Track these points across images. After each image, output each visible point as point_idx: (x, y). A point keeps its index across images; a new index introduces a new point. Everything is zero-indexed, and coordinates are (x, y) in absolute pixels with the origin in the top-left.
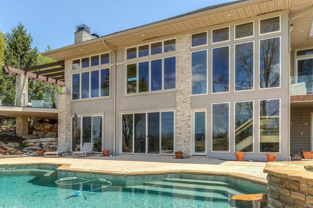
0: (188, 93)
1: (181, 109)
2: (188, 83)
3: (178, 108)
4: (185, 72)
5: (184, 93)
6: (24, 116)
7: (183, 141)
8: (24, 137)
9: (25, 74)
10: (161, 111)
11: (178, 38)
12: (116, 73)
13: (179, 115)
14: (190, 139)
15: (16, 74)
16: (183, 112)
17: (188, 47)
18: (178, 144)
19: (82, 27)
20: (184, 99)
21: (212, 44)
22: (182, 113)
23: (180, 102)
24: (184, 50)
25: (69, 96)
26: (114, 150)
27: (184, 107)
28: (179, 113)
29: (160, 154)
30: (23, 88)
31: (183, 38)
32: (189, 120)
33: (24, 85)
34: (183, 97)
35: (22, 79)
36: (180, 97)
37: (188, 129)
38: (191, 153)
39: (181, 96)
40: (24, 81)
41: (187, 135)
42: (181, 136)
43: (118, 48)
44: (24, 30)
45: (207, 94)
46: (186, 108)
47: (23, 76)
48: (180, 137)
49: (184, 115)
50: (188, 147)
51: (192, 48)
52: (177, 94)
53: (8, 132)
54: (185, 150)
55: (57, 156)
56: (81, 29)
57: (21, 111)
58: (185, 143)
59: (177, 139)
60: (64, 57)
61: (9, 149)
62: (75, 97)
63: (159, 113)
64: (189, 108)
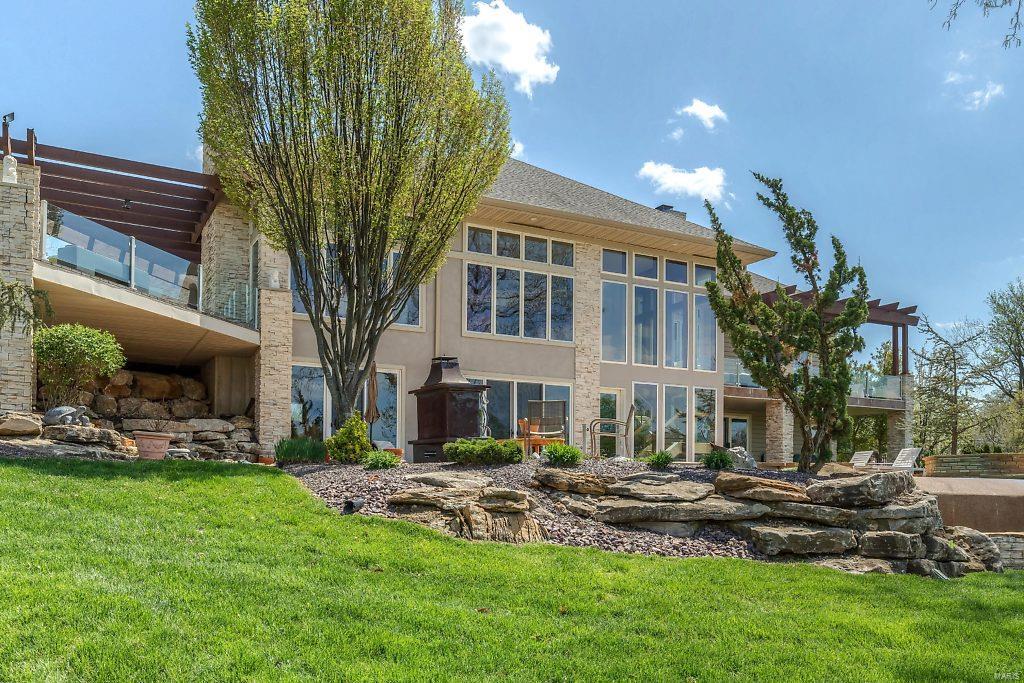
0: (596, 355)
2: (597, 337)
4: (590, 315)
5: (589, 354)
10: (545, 382)
11: (579, 244)
13: (581, 395)
17: (596, 269)
20: (589, 366)
21: (633, 277)
22: (585, 391)
23: (582, 370)
28: (579, 392)
31: (589, 249)
32: (597, 406)
39: (585, 359)
45: (626, 363)
46: (592, 384)
51: (602, 272)
52: (577, 352)
63: (541, 385)
64: (597, 383)
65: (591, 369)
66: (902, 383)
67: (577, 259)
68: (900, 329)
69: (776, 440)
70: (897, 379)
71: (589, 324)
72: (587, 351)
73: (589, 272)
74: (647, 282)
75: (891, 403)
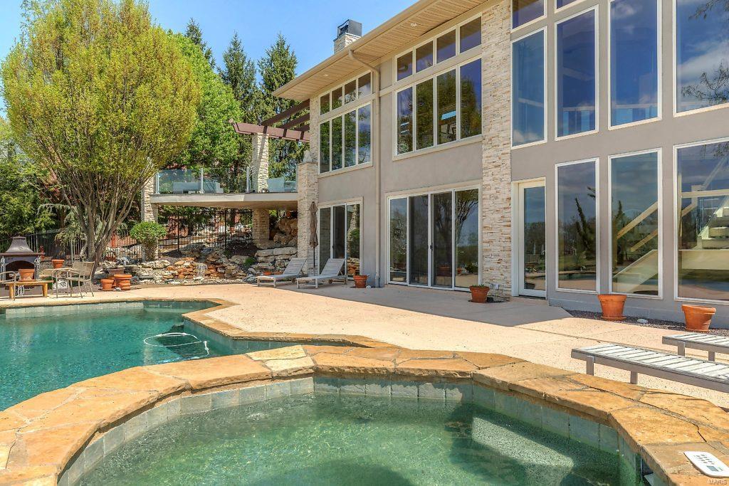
0: (506, 142)
1: (492, 182)
2: (506, 119)
4: (498, 93)
6: (263, 208)
7: (496, 259)
8: (259, 245)
9: (265, 132)
10: (454, 189)
11: (485, 13)
12: (380, 113)
13: (488, 196)
14: (509, 256)
15: (252, 134)
16: (496, 188)
17: (505, 31)
18: (488, 266)
19: (344, 25)
20: (497, 159)
21: (555, 12)
22: (493, 191)
24: (496, 40)
25: (314, 167)
26: (377, 275)
27: (497, 177)
28: (487, 193)
29: (453, 288)
30: (261, 158)
31: (495, 11)
32: (508, 208)
33: (261, 152)
34: (496, 153)
35: (259, 141)
36: (489, 155)
37: (505, 230)
38: (512, 289)
39: (492, 152)
40: (263, 145)
41: (504, 245)
42: (491, 247)
43: (384, 60)
44: (285, 47)
45: (545, 140)
46: (501, 180)
47: (260, 137)
48: (490, 250)
49: (497, 198)
50: (506, 274)
51: (513, 31)
52: (483, 146)
53: (243, 237)
54: (501, 283)
55: (273, 284)
56: (344, 29)
57: (242, 200)
58: (500, 265)
59: (485, 254)
60: (309, 93)
61: (228, 268)
62: (324, 168)
64: (507, 178)
65: (500, 162)
72: (495, 141)
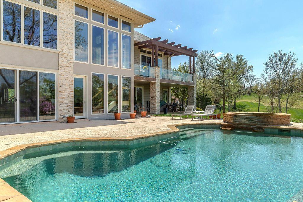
0: (71, 58)
1: (64, 73)
2: (72, 49)
3: (61, 71)
5: (67, 57)
10: (39, 71)
14: (73, 104)
20: (67, 64)
21: (92, 21)
22: (65, 76)
23: (63, 65)
28: (62, 77)
29: (39, 121)
32: (72, 84)
34: (66, 61)
37: (71, 93)
39: (64, 59)
41: (70, 99)
45: (88, 63)
46: (69, 73)
48: (63, 101)
50: (71, 111)
51: (75, 16)
52: (59, 56)
58: (68, 107)
59: (60, 103)
63: (37, 73)
64: (72, 73)
65: (68, 65)
66: (193, 77)
67: (59, 6)
68: (192, 58)
69: (154, 97)
70: (191, 75)
71: (67, 41)
72: (66, 56)
73: (67, 14)
74: (99, 24)
75: (190, 83)
